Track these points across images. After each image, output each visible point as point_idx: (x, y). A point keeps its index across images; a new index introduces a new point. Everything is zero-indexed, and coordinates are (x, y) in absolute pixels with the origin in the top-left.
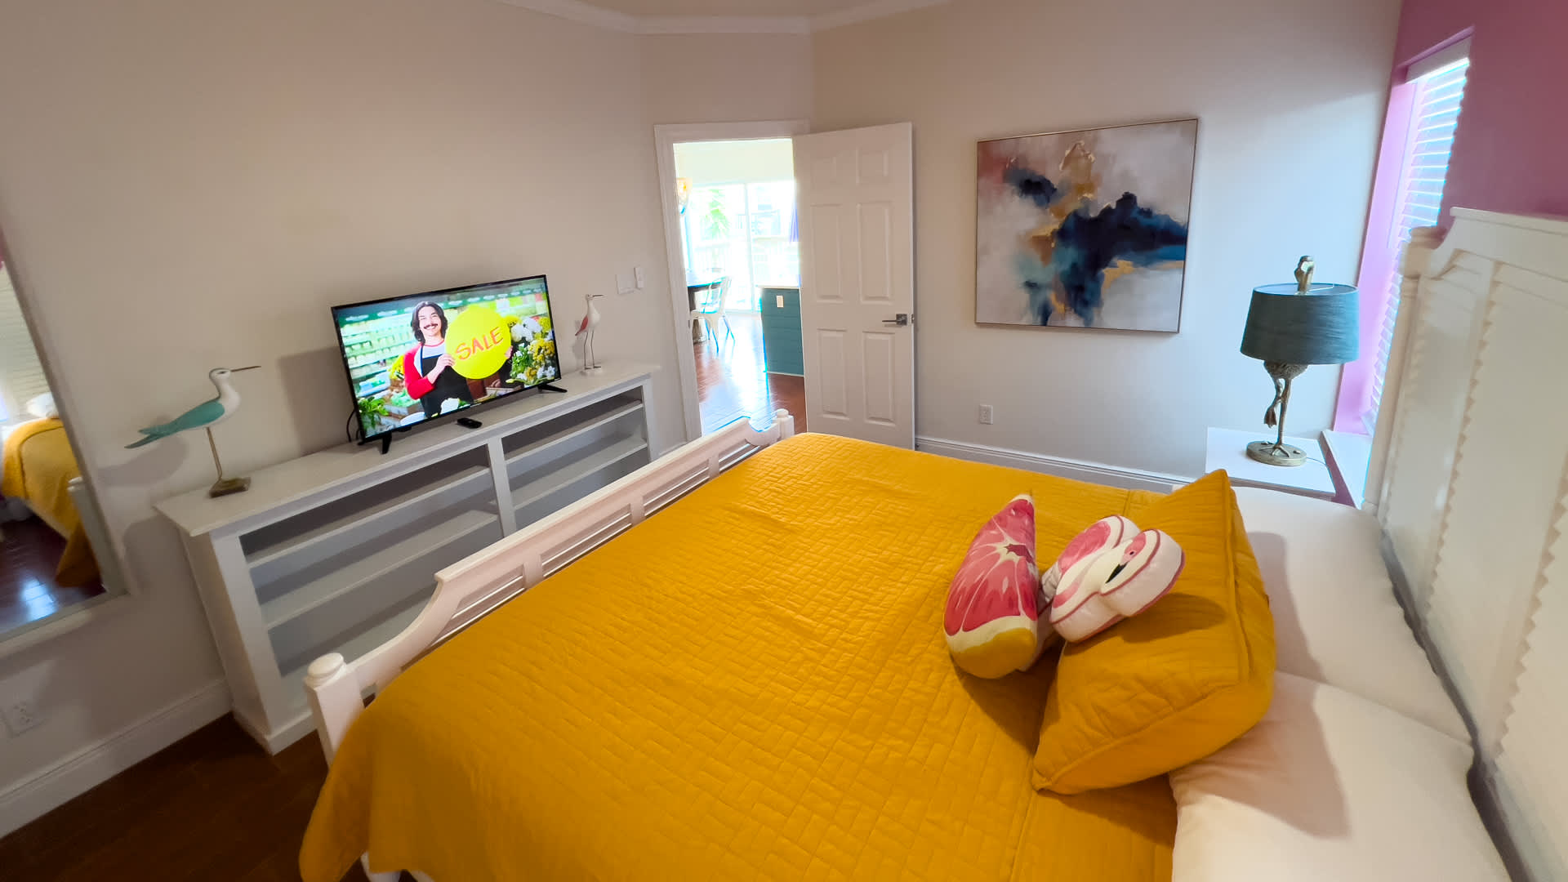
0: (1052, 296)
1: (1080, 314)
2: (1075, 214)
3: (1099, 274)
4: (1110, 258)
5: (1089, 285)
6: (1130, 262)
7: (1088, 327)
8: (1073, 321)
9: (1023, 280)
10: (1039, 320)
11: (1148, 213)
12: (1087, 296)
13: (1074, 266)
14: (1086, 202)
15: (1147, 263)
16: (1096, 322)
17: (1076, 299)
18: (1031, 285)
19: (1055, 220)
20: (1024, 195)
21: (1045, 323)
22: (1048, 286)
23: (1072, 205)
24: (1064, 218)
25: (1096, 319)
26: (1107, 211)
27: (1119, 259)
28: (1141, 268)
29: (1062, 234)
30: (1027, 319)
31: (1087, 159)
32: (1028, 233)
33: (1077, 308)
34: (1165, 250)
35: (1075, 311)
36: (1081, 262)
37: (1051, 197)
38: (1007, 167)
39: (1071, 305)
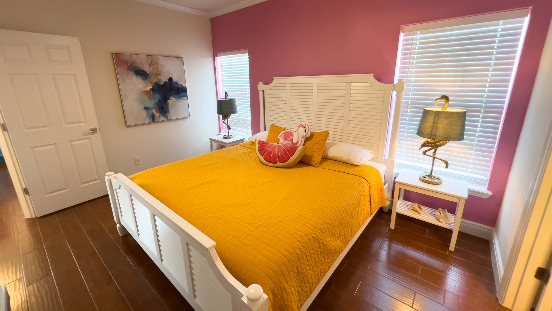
0: (154, 111)
1: (164, 116)
2: (156, 83)
3: (167, 102)
4: (169, 97)
5: (165, 106)
6: (175, 98)
7: (167, 120)
8: (162, 119)
9: (143, 107)
10: (152, 120)
11: (176, 83)
12: (165, 110)
13: (159, 100)
14: (159, 80)
15: (179, 98)
16: (169, 118)
17: (162, 111)
18: (146, 108)
19: (150, 85)
20: (137, 76)
21: (154, 121)
22: (152, 108)
23: (155, 80)
24: (153, 84)
25: (169, 117)
26: (165, 82)
27: (172, 97)
28: (178, 100)
29: (153, 90)
30: (148, 121)
31: (156, 65)
32: (141, 90)
33: (163, 114)
34: (182, 94)
35: (163, 115)
36: (161, 99)
37: (147, 77)
38: (128, 64)
39: (161, 113)
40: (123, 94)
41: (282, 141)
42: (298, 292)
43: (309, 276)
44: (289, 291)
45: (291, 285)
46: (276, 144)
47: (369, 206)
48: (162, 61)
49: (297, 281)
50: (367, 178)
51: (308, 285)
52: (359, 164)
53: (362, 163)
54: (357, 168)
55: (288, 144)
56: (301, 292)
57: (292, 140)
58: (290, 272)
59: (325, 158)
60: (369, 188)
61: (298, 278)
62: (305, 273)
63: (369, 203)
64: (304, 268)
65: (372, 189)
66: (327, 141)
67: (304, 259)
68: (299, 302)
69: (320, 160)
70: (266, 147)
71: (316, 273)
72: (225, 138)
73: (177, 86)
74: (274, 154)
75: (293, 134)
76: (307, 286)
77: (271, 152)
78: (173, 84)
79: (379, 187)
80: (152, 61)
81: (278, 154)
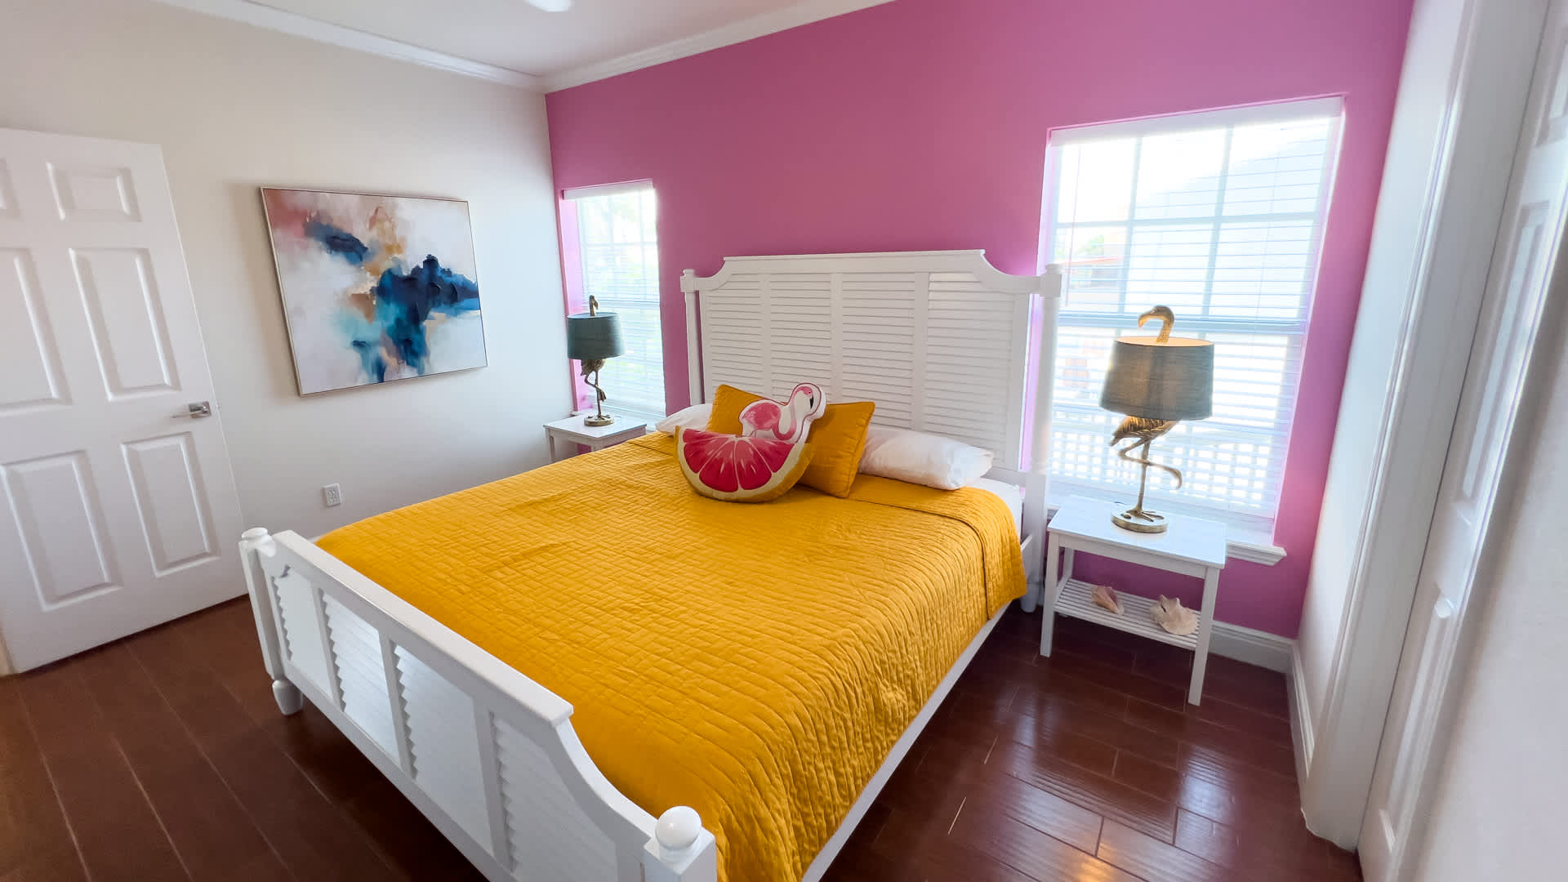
0: (382, 352)
1: (412, 364)
2: (389, 271)
3: (421, 326)
4: (427, 313)
5: (414, 337)
6: (443, 314)
7: (422, 375)
8: (407, 372)
9: (350, 340)
10: (375, 377)
11: (448, 273)
12: (416, 348)
13: (398, 321)
14: (399, 263)
15: (456, 314)
16: (427, 371)
17: (406, 352)
18: (359, 344)
19: (373, 278)
20: (333, 252)
21: (381, 379)
22: (377, 343)
23: (386, 265)
24: (380, 276)
25: (426, 367)
26: (416, 270)
27: (435, 312)
28: (452, 317)
29: (381, 291)
30: (364, 378)
31: (390, 221)
32: (345, 292)
33: (409, 360)
34: (466, 302)
35: (408, 364)
36: (404, 317)
37: (363, 256)
38: (308, 221)
39: (403, 359)
40: (289, 306)
41: (748, 428)
42: (797, 829)
43: (824, 787)
44: (772, 825)
45: (778, 811)
46: (732, 438)
47: (983, 598)
48: (406, 210)
49: (791, 800)
50: (973, 523)
51: (821, 811)
52: (953, 487)
53: (962, 484)
54: (951, 498)
55: (767, 437)
56: (803, 830)
57: (775, 428)
58: (774, 776)
59: (866, 475)
60: (980, 548)
61: (795, 791)
62: (813, 778)
63: (982, 591)
64: (809, 763)
65: (988, 550)
66: (870, 428)
67: (808, 740)
68: (797, 858)
69: (852, 480)
70: (705, 447)
71: (843, 780)
72: (590, 424)
73: (448, 280)
74: (729, 467)
75: (779, 411)
76: (820, 815)
77: (721, 460)
78: (439, 274)
79: (1008, 547)
80: (377, 211)
81: (739, 465)
